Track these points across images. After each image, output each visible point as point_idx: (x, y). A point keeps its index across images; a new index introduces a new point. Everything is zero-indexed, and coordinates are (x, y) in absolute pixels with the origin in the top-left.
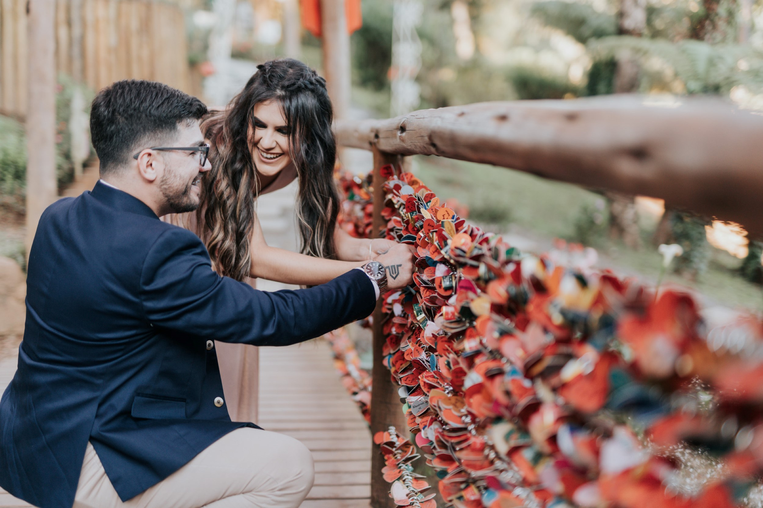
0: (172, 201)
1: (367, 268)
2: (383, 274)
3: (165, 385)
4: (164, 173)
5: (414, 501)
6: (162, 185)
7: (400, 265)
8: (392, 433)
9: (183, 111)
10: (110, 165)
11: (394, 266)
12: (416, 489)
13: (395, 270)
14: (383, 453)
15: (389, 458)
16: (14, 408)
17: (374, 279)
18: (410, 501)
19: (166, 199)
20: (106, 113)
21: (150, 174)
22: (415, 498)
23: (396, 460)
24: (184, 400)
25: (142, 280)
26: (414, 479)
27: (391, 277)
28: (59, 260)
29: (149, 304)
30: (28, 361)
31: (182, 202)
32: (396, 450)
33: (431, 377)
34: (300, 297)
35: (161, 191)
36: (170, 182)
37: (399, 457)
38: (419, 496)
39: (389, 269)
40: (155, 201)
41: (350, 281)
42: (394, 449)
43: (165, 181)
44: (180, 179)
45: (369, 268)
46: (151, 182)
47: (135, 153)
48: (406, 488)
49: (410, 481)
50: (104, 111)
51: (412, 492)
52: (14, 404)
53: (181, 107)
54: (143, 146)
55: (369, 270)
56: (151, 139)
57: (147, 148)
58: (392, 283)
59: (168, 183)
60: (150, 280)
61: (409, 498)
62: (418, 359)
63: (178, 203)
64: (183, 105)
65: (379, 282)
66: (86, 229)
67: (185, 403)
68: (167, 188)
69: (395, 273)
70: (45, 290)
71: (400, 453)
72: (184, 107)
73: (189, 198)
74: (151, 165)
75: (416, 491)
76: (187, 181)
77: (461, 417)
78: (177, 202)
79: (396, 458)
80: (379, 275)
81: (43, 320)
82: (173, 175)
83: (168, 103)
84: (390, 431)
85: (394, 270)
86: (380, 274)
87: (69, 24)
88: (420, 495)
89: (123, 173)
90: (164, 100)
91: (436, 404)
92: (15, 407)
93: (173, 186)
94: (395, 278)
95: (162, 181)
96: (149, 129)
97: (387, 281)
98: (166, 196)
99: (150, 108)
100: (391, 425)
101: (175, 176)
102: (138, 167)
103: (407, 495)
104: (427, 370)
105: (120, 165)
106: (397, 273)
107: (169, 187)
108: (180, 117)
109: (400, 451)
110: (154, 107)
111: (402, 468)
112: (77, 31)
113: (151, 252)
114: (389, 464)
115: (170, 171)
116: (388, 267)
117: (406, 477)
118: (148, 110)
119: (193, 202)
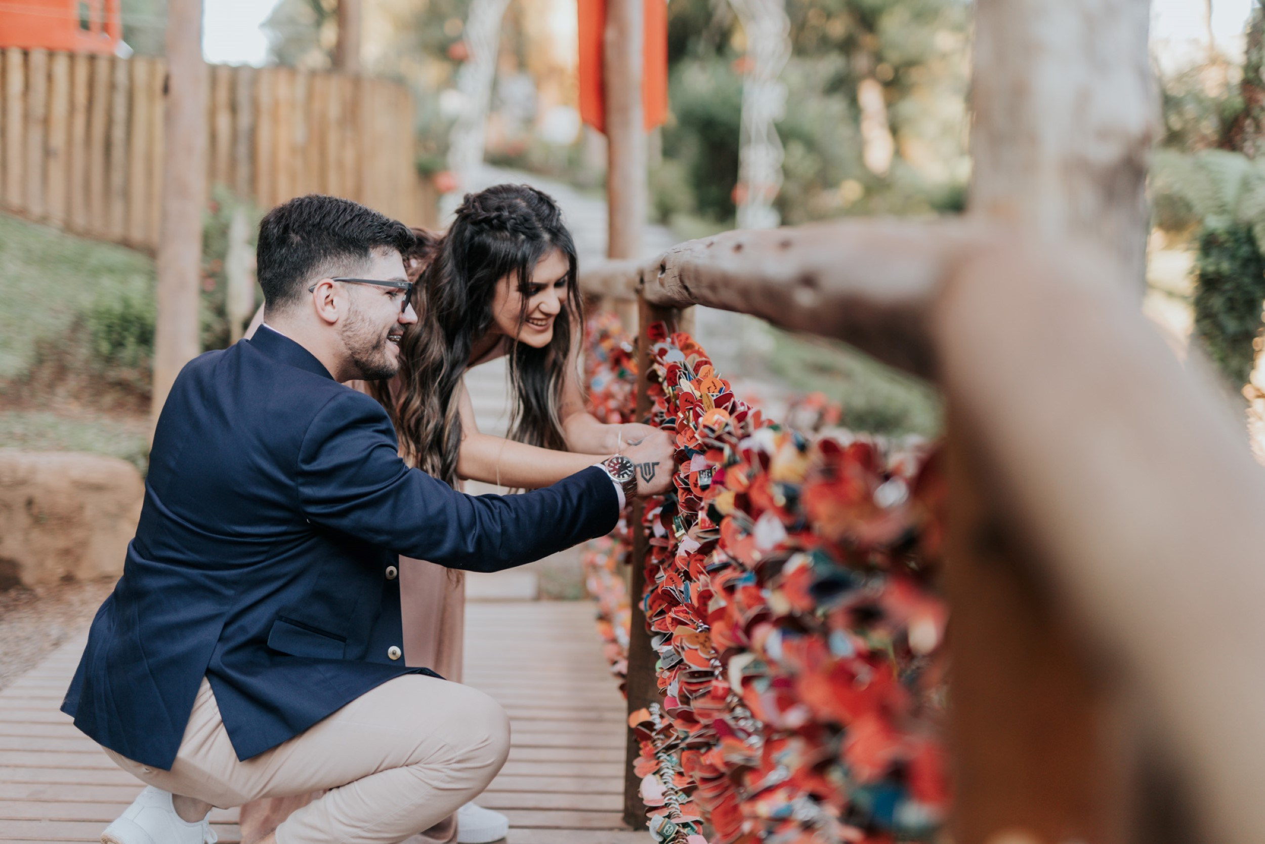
0: (357, 357)
1: (609, 465)
2: (631, 475)
3: (319, 612)
4: (349, 314)
5: (671, 801)
6: (344, 331)
7: (657, 464)
8: (654, 712)
9: (379, 233)
10: (279, 301)
11: (648, 464)
12: (677, 787)
13: (650, 469)
14: (639, 739)
15: (646, 746)
16: (112, 626)
17: (618, 482)
18: (666, 801)
19: (350, 352)
20: (275, 231)
21: (329, 314)
22: (674, 797)
23: (654, 747)
24: (343, 639)
25: (300, 457)
26: (676, 774)
27: (642, 479)
28: (196, 425)
29: (307, 491)
30: (138, 559)
31: (372, 361)
32: (656, 734)
33: (683, 613)
34: (512, 507)
35: (343, 340)
36: (356, 328)
37: (659, 744)
38: (681, 797)
39: (641, 468)
40: (334, 355)
41: (583, 485)
42: (653, 734)
43: (350, 326)
44: (369, 325)
45: (612, 465)
46: (331, 324)
47: (310, 283)
48: (664, 784)
49: (669, 776)
50: (274, 228)
51: (670, 790)
52: (113, 621)
53: (376, 227)
54: (322, 275)
55: (612, 469)
56: (333, 265)
57: (328, 278)
58: (643, 487)
59: (353, 330)
60: (312, 457)
61: (665, 798)
62: (669, 589)
63: (367, 361)
64: (379, 226)
65: (625, 486)
66: (236, 387)
67: (344, 644)
68: (351, 336)
69: (650, 474)
70: (172, 464)
71: (662, 740)
72: (381, 229)
73: (383, 356)
74: (332, 301)
75: (676, 789)
76: (380, 328)
77: (710, 660)
78: (365, 359)
79: (655, 745)
80: (625, 475)
81: (164, 504)
82: (360, 317)
83: (359, 220)
84: (651, 709)
85: (647, 469)
86: (627, 474)
87: (233, 108)
88: (681, 795)
89: (294, 312)
90: (354, 217)
91: (679, 645)
92: (114, 625)
93: (359, 333)
94: (648, 481)
95: (345, 326)
96: (331, 253)
97: (636, 485)
98: (350, 349)
99: (333, 225)
100: (654, 702)
101: (363, 320)
102: (314, 303)
103: (663, 794)
104: (681, 605)
105: (291, 301)
106: (652, 474)
107: (354, 335)
108: (375, 241)
109: (661, 736)
110: (340, 224)
111: (661, 759)
112: (244, 120)
113: (316, 419)
114: (644, 753)
115: (356, 311)
116: (640, 465)
117: (665, 770)
118: (332, 227)
119: (388, 363)
